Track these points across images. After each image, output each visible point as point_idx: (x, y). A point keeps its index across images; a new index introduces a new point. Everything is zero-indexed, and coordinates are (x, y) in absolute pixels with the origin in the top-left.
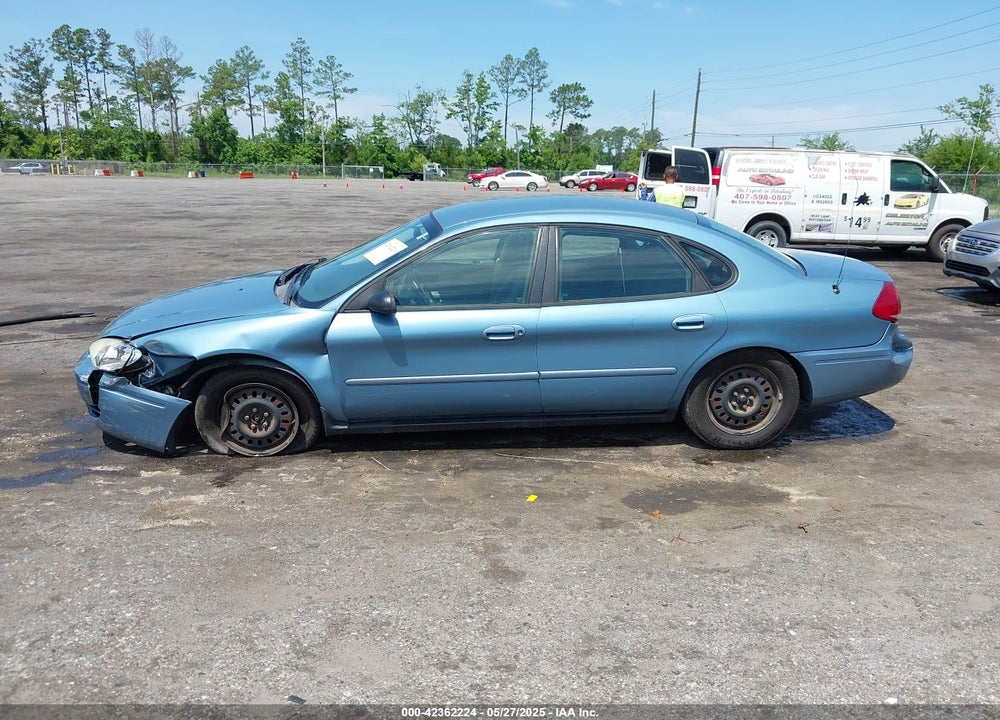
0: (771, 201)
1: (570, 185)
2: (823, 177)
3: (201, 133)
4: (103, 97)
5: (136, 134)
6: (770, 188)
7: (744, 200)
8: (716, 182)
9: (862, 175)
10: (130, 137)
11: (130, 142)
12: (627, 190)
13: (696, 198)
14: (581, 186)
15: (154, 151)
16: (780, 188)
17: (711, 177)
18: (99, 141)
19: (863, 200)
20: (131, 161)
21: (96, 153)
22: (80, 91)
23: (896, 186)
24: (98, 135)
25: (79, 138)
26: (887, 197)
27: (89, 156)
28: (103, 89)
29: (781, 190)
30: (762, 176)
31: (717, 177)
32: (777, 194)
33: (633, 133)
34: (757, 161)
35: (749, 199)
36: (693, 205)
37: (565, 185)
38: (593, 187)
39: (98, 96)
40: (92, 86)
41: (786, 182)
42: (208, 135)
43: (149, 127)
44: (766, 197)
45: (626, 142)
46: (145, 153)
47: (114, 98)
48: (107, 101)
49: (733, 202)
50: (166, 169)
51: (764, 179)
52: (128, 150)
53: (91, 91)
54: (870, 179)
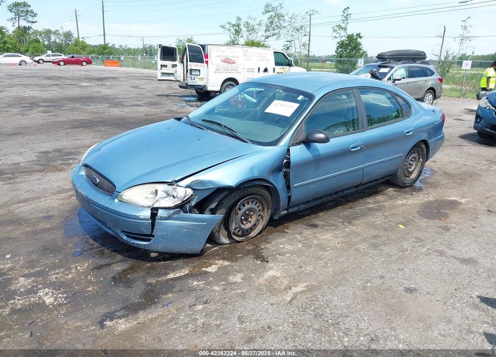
0: (231, 71)
1: (41, 62)
2: (250, 60)
6: (230, 65)
7: (220, 71)
8: (207, 62)
9: (264, 58)
12: (82, 65)
13: (199, 70)
14: (54, 63)
16: (233, 65)
17: (205, 60)
19: (266, 70)
23: (277, 64)
26: (274, 68)
29: (234, 66)
30: (226, 59)
31: (206, 60)
32: (233, 68)
33: (56, 33)
34: (223, 52)
35: (222, 71)
36: (199, 74)
37: (38, 62)
38: (62, 63)
41: (236, 62)
44: (229, 70)
45: (53, 38)
49: (215, 72)
51: (227, 61)
54: (267, 60)
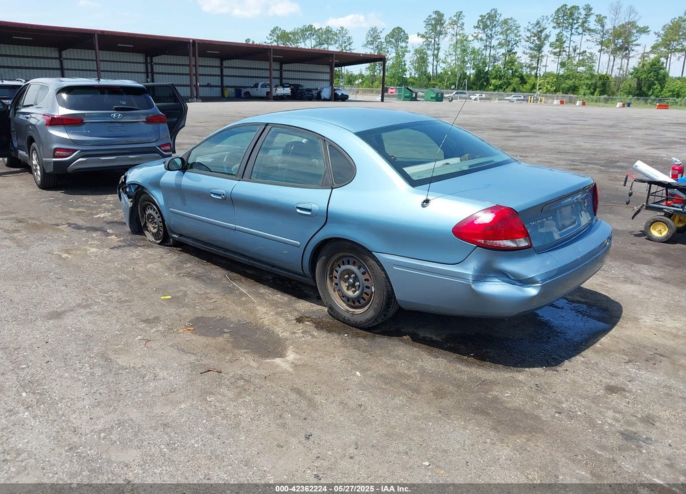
3: (639, 74)
4: (578, 51)
5: (593, 76)
10: (587, 78)
11: (587, 81)
15: (603, 88)
18: (566, 81)
20: (584, 95)
21: (563, 89)
22: (564, 48)
24: (568, 77)
25: (555, 80)
27: (559, 91)
28: (578, 46)
39: (575, 51)
40: (572, 44)
42: (643, 76)
43: (603, 71)
46: (595, 90)
47: (585, 52)
48: (579, 54)
50: (606, 101)
52: (584, 87)
53: (571, 48)
